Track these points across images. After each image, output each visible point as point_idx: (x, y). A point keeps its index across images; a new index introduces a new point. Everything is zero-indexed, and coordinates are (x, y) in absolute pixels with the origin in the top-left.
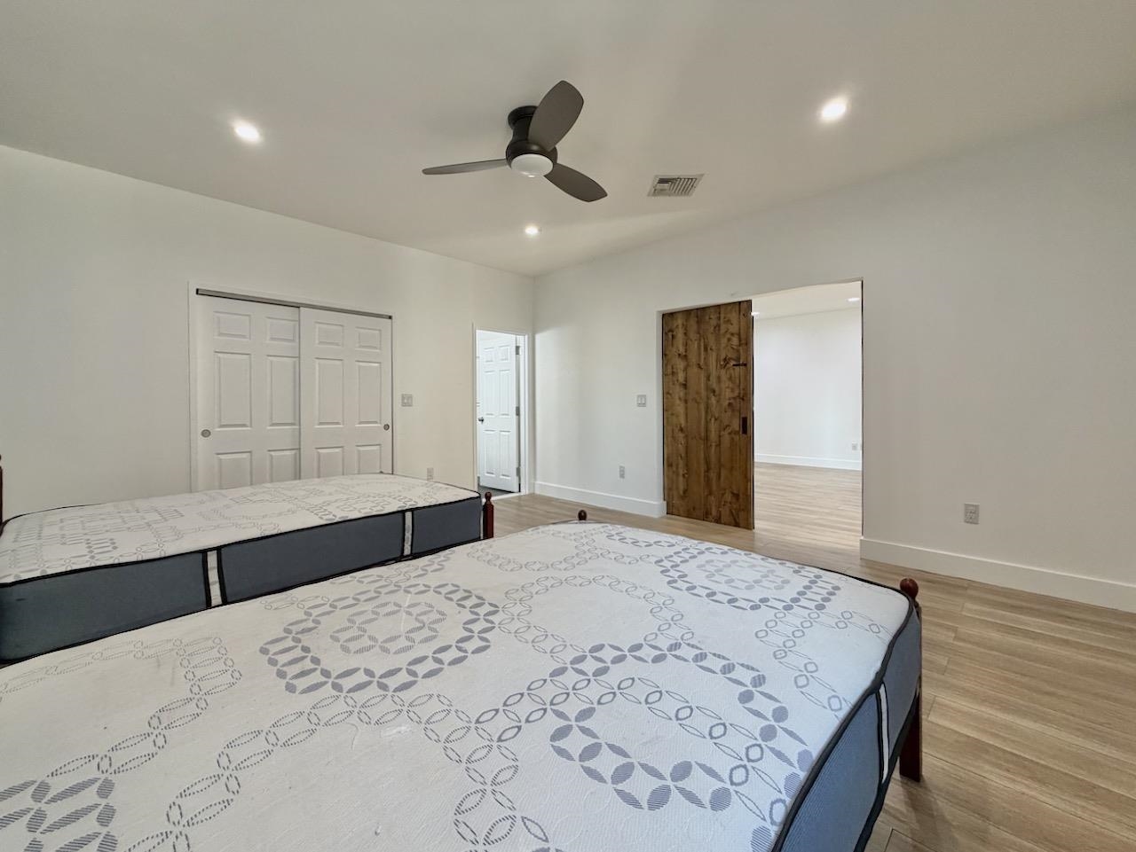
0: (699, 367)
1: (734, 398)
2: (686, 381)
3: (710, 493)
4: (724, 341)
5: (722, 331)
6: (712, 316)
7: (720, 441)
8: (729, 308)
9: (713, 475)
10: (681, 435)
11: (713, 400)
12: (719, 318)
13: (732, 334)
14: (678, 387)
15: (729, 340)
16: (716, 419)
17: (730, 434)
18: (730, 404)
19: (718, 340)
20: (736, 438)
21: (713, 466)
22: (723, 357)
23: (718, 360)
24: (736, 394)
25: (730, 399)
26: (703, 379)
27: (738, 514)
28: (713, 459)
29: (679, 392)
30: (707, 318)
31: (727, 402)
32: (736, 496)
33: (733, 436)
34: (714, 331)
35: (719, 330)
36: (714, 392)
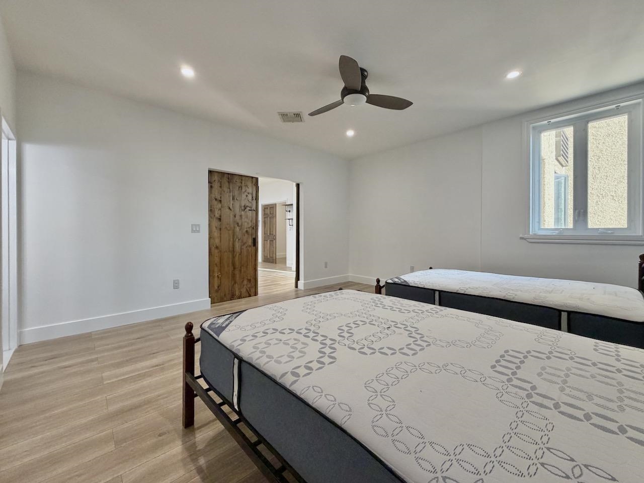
0: (230, 208)
1: (249, 228)
2: (220, 216)
3: (235, 283)
4: (244, 196)
5: (243, 190)
6: (237, 181)
7: (241, 252)
8: (247, 178)
9: (237, 272)
10: (216, 251)
11: (238, 229)
12: (242, 183)
13: (248, 193)
14: (215, 220)
15: (247, 196)
16: (239, 240)
17: (247, 247)
18: (247, 231)
19: (240, 194)
20: (250, 249)
21: (237, 267)
22: (243, 205)
23: (240, 207)
24: (250, 225)
25: (247, 228)
26: (232, 216)
27: (250, 290)
28: (237, 264)
29: (215, 223)
30: (235, 180)
31: (245, 230)
32: (249, 281)
33: (248, 248)
34: (239, 189)
35: (242, 189)
36: (238, 224)
